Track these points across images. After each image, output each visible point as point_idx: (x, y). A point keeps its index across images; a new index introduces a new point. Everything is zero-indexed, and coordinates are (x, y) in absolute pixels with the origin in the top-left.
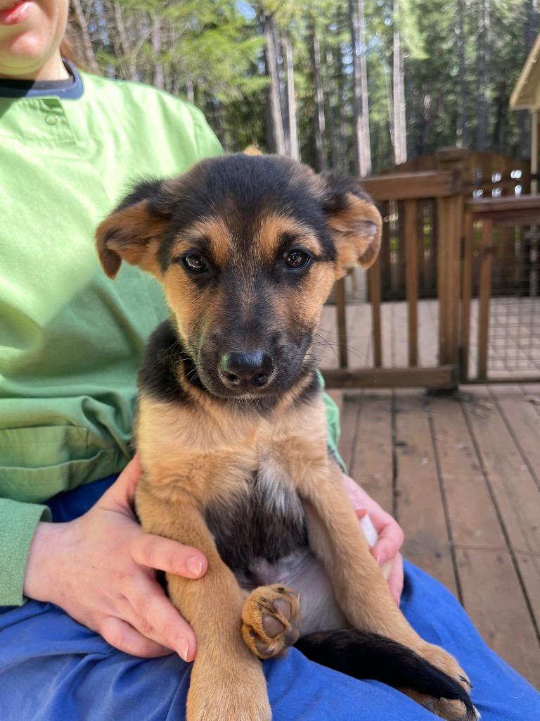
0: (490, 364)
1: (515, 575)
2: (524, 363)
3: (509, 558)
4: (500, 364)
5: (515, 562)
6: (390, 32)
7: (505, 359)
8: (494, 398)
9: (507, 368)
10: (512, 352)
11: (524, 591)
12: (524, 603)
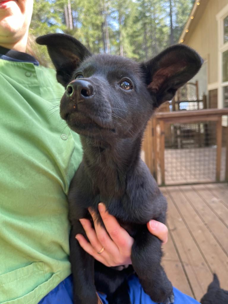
0: (166, 178)
1: (184, 273)
2: (179, 178)
3: (180, 265)
4: (170, 178)
5: (183, 266)
6: (119, 45)
7: (172, 176)
8: (168, 192)
9: (173, 180)
10: (174, 173)
11: (188, 280)
12: (188, 285)
